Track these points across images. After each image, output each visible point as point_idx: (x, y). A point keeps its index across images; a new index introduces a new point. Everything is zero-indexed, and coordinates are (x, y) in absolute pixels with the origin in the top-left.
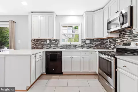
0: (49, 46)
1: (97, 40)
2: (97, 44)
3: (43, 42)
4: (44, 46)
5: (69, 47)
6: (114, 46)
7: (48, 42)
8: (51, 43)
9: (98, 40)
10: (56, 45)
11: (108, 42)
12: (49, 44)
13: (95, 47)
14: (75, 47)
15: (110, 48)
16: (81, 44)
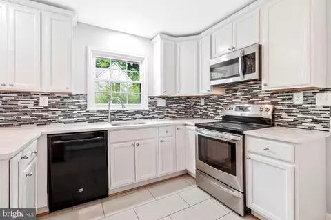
0: (49, 114)
1: (179, 100)
2: (179, 107)
3: (19, 103)
4: (28, 117)
5: (116, 116)
6: (214, 111)
7: (44, 101)
8: (54, 106)
9: (182, 99)
10: (75, 112)
11: (202, 103)
12: (46, 109)
13: (176, 116)
14: (133, 115)
15: (207, 115)
16: (147, 108)
